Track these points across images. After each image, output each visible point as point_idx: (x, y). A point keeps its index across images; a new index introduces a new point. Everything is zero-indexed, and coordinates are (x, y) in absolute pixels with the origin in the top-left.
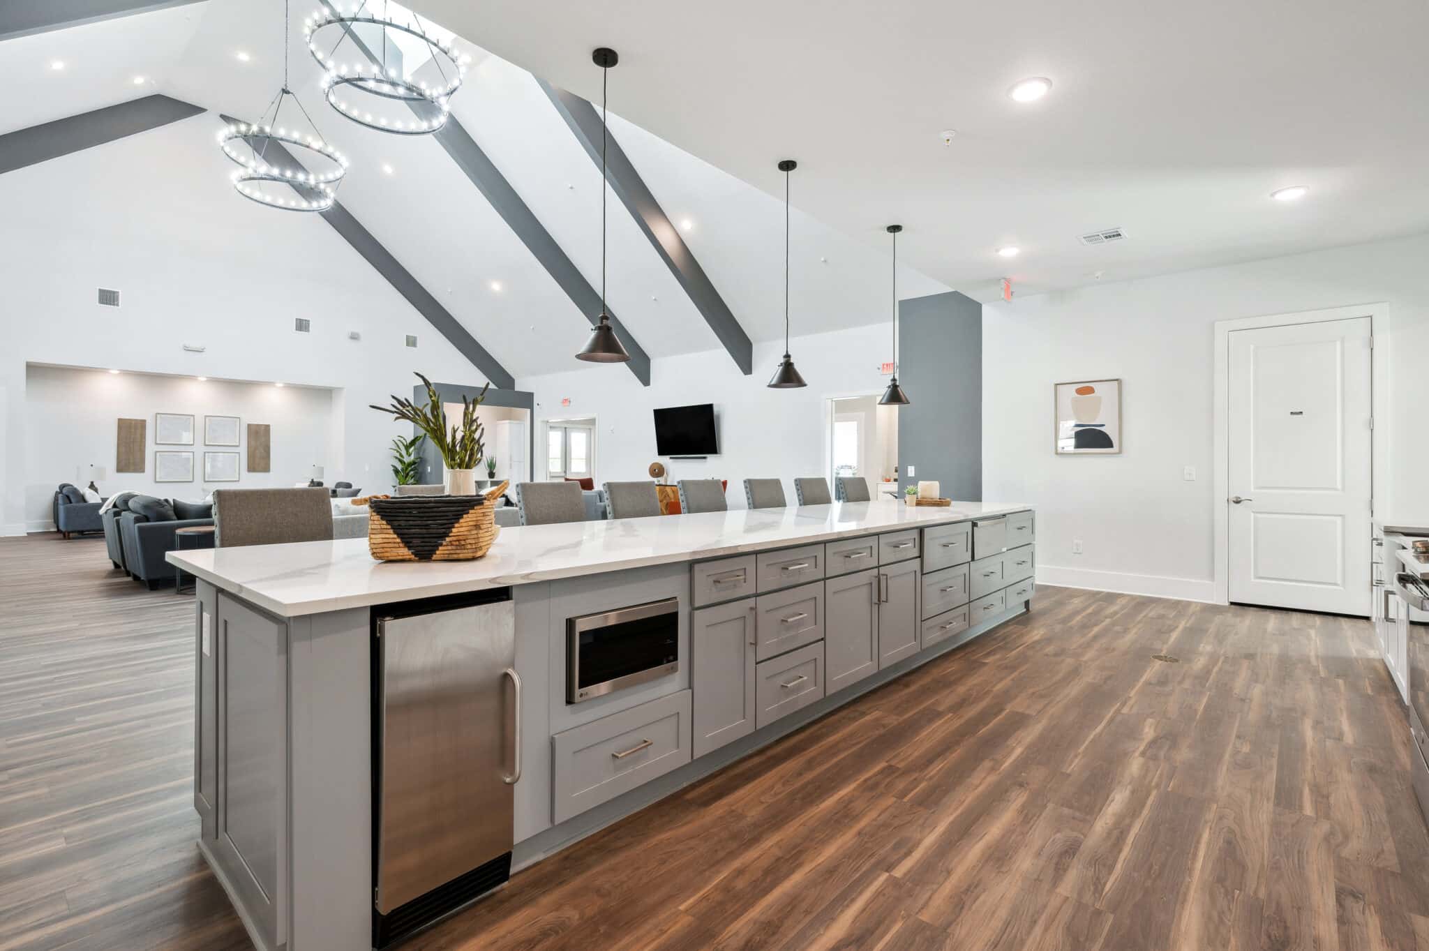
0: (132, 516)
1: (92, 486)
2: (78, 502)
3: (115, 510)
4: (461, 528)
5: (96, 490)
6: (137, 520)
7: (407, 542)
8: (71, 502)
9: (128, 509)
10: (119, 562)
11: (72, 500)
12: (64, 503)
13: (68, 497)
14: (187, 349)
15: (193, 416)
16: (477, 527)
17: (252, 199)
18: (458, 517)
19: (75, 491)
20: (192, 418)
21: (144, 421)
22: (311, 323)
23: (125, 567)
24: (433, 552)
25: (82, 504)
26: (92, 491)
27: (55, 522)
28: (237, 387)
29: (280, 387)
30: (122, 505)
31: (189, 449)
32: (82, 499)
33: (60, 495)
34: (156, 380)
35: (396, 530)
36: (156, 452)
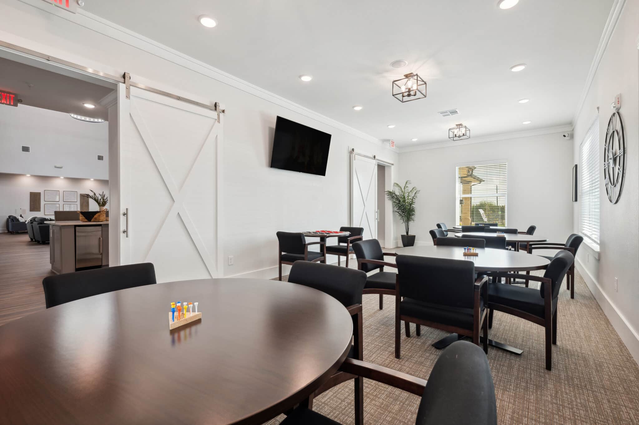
0: (36, 223)
1: (21, 216)
2: (17, 221)
3: (31, 222)
4: (96, 216)
5: (23, 217)
6: (38, 224)
7: (86, 218)
8: (13, 221)
9: (36, 221)
10: (32, 238)
11: (14, 221)
12: (11, 222)
13: (12, 220)
14: (56, 167)
15: (59, 191)
16: (99, 216)
17: (77, 119)
18: (95, 214)
19: (15, 218)
20: (58, 192)
21: (40, 193)
22: (104, 157)
23: (35, 239)
24: (91, 219)
25: (18, 222)
26: (21, 218)
27: (7, 229)
28: (76, 180)
29: (92, 181)
30: (33, 220)
31: (57, 203)
32: (18, 220)
33: (10, 219)
34: (44, 178)
35: (84, 216)
36: (45, 204)
